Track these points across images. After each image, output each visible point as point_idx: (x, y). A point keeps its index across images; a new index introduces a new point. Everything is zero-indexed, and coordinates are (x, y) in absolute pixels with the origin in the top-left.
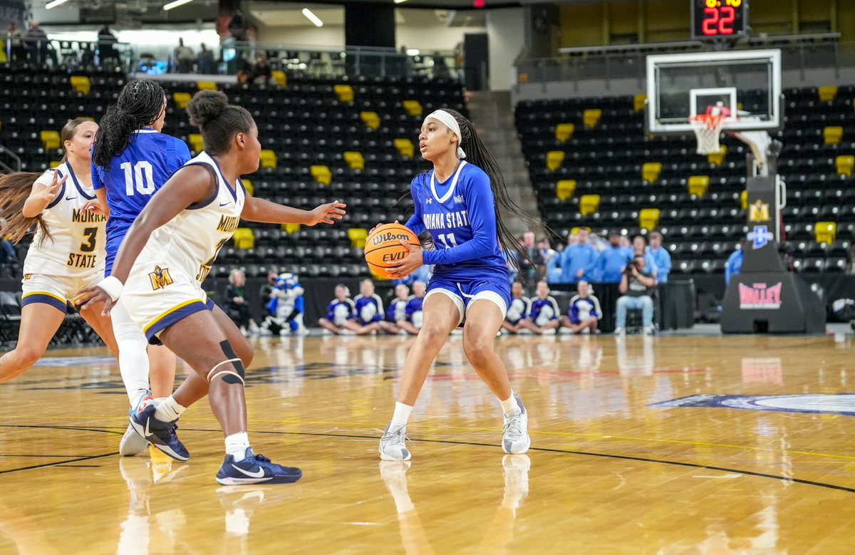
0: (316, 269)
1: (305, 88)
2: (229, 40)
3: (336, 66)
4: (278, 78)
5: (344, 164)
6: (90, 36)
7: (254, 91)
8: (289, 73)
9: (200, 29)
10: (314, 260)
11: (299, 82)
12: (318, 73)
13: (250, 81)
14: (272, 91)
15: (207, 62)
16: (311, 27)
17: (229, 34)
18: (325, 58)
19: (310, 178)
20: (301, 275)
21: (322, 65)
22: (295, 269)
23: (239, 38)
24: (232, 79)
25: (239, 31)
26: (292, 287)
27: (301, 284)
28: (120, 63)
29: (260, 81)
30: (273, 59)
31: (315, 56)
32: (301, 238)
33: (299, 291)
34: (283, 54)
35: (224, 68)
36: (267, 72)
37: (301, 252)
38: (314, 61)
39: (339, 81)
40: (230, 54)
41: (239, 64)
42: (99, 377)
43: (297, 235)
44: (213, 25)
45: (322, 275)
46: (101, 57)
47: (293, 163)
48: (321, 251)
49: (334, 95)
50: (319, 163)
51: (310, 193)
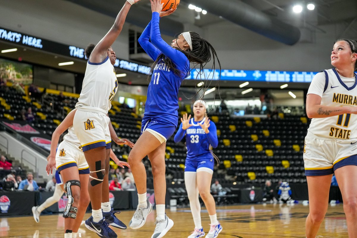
0: (295, 181)
1: (290, 119)
2: (264, 103)
3: (301, 111)
4: (281, 115)
6: (218, 103)
7: (273, 120)
8: (285, 115)
9: (254, 99)
10: (294, 177)
11: (288, 117)
12: (294, 113)
13: (271, 117)
14: (279, 120)
15: (257, 111)
16: (291, 98)
17: (264, 101)
18: (297, 109)
19: (292, 149)
20: (290, 183)
21: (296, 111)
22: (288, 180)
23: (268, 103)
24: (265, 116)
25: (267, 100)
28: (228, 112)
29: (275, 117)
30: (279, 109)
33: (289, 188)
34: (282, 107)
35: (262, 112)
36: (276, 113)
37: (290, 174)
38: (293, 109)
39: (302, 116)
40: (265, 108)
41: (268, 111)
42: (223, 216)
43: (288, 169)
44: (258, 98)
45: (297, 182)
46: (222, 110)
47: (287, 144)
48: (297, 174)
49: (300, 121)
50: (296, 144)
51: (293, 154)
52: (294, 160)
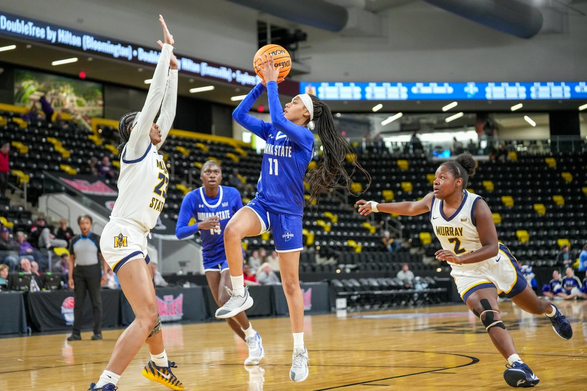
0: (540, 263)
1: (528, 161)
2: (484, 136)
3: (545, 148)
4: (512, 156)
5: (553, 203)
6: (406, 138)
7: (499, 163)
8: (519, 153)
9: (466, 131)
10: (538, 257)
11: (524, 157)
12: (535, 152)
13: (497, 159)
14: (509, 163)
15: (473, 148)
16: (529, 126)
17: (483, 132)
18: (539, 144)
19: (533, 211)
21: (537, 147)
22: (528, 262)
23: (490, 135)
24: (486, 158)
25: (489, 131)
26: (529, 273)
27: (533, 271)
28: (423, 152)
29: (502, 158)
30: (509, 145)
31: (533, 142)
32: (530, 246)
33: (532, 275)
34: (515, 142)
35: (481, 152)
36: (505, 152)
37: (531, 253)
38: (533, 145)
39: (548, 156)
42: (423, 325)
43: (527, 244)
44: (473, 128)
45: (543, 266)
46: (414, 149)
47: (524, 203)
48: (542, 253)
49: (546, 164)
50: (539, 202)
51: (534, 220)
52: (537, 229)
